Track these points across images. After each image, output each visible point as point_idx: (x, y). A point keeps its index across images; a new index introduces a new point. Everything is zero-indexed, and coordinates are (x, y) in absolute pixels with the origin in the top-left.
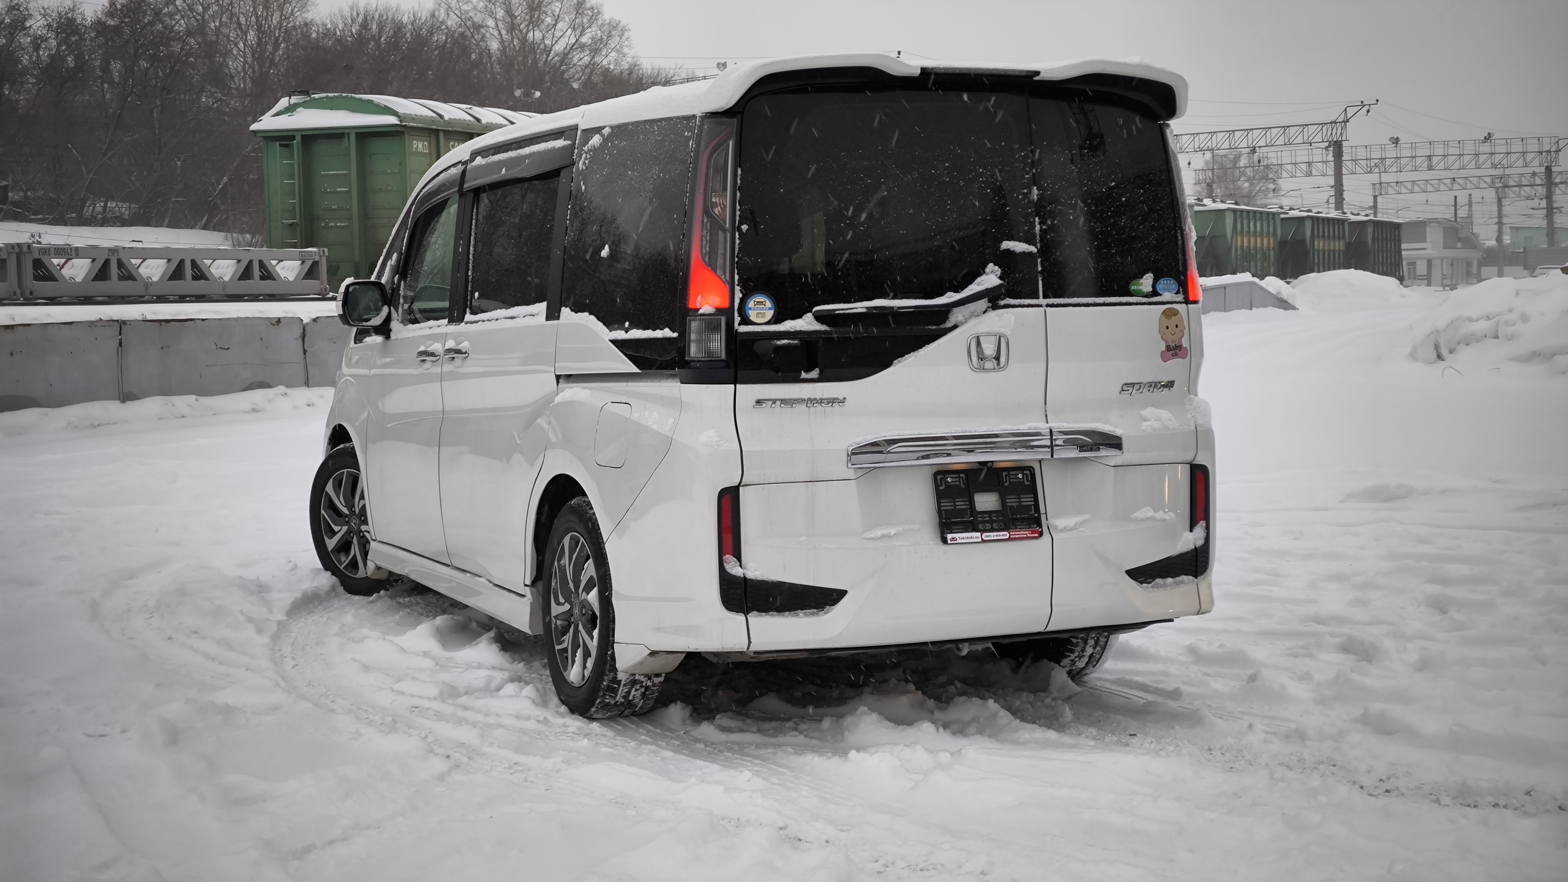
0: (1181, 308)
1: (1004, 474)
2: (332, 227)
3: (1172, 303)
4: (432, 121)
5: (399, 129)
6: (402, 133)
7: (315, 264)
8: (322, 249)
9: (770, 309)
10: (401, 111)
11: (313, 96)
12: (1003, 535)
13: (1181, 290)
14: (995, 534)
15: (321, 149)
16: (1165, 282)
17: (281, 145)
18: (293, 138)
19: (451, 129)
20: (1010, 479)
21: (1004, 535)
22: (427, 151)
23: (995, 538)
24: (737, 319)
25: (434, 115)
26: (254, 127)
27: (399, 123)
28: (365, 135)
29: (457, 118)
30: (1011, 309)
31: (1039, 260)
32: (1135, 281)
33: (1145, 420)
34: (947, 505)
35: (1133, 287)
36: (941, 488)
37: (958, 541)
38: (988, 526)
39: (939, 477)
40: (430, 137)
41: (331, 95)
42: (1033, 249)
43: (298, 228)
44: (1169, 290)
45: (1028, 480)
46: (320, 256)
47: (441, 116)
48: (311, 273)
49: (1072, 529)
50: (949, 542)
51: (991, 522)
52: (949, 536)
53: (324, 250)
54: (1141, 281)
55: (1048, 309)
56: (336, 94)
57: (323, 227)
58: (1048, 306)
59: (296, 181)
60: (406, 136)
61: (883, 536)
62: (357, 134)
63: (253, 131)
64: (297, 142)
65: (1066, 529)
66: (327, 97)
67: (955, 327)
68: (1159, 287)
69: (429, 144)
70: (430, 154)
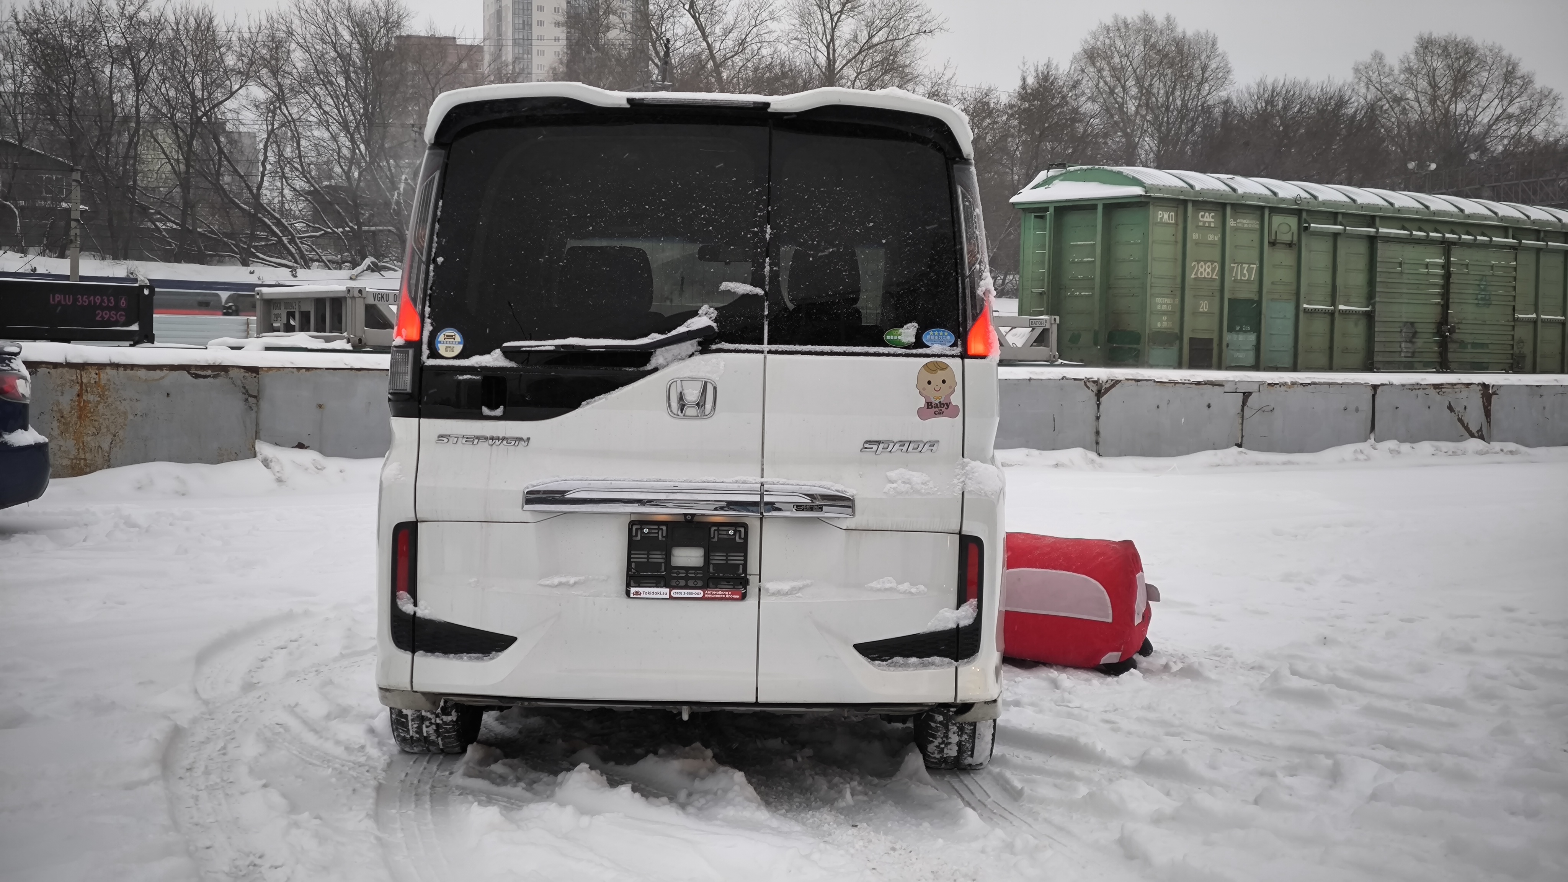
0: (955, 364)
1: (713, 529)
2: (1077, 296)
3: (939, 356)
4: (1181, 191)
5: (1143, 200)
6: (1148, 203)
7: (1045, 332)
8: (1053, 317)
9: (459, 343)
10: (1148, 181)
11: (1068, 169)
12: (696, 594)
13: (959, 343)
14: (686, 591)
15: (1073, 219)
16: (936, 333)
17: (1036, 217)
18: (1046, 209)
19: (1200, 199)
20: (719, 534)
21: (700, 593)
22: (1173, 222)
23: (686, 596)
24: (426, 352)
25: (1185, 185)
26: (1013, 200)
27: (1144, 193)
28: (1113, 206)
29: (1211, 187)
30: (722, 355)
31: (766, 304)
32: (893, 331)
33: (891, 482)
34: (640, 557)
35: (888, 337)
36: (634, 539)
37: (642, 596)
38: (682, 583)
39: (634, 528)
40: (1177, 207)
41: (1085, 167)
42: (759, 291)
43: (1045, 297)
44: (941, 342)
45: (740, 537)
46: (1051, 324)
47: (1191, 186)
48: (1041, 339)
49: (787, 594)
50: (632, 595)
51: (687, 578)
52: (633, 590)
53: (1055, 319)
54: (901, 330)
55: (770, 356)
56: (1089, 167)
57: (1069, 296)
58: (770, 352)
60: (1151, 207)
61: (560, 584)
62: (1104, 205)
63: (1012, 203)
64: (1050, 214)
65: (778, 593)
66: (1080, 170)
67: (656, 370)
68: (926, 338)
69: (1176, 215)
70: (1176, 224)
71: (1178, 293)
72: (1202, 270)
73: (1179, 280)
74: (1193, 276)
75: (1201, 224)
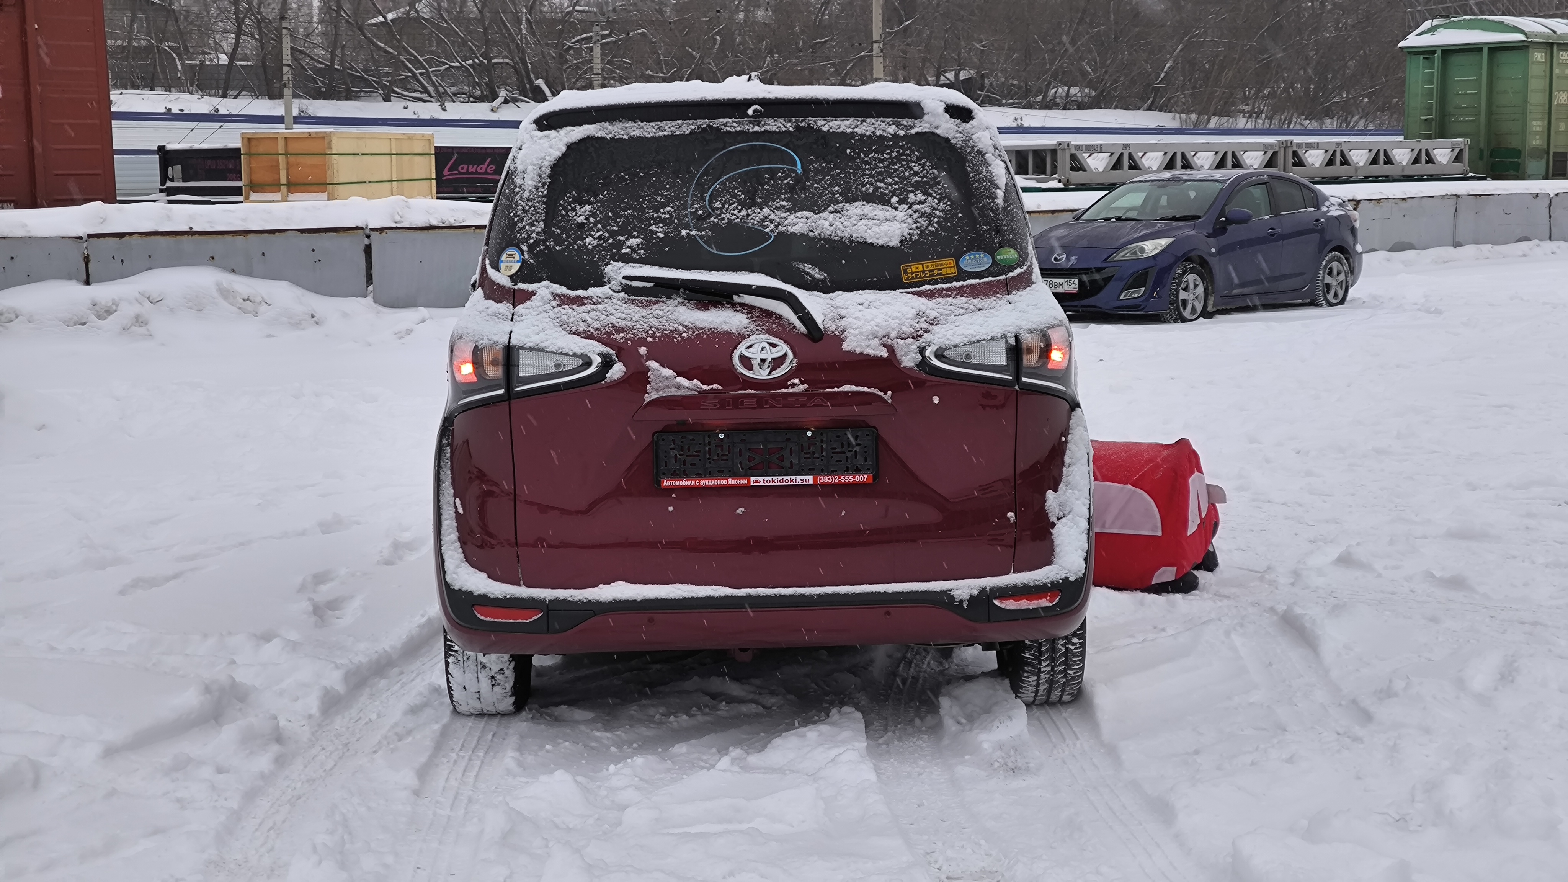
2: (1461, 121)
4: (1549, 37)
5: (1526, 44)
6: (1527, 47)
7: (1461, 151)
8: (1465, 139)
10: (1526, 30)
11: (1453, 19)
15: (1458, 60)
17: (1423, 58)
18: (1434, 52)
19: (1562, 42)
25: (1550, 31)
26: (1401, 44)
27: (1525, 39)
28: (1496, 49)
40: (1546, 49)
41: (1468, 18)
43: (1434, 122)
46: (1465, 145)
47: (1555, 32)
48: (1458, 158)
53: (1463, 141)
56: (1470, 18)
57: (1452, 122)
59: (1435, 86)
60: (1531, 49)
62: (1489, 48)
63: (1400, 47)
64: (1438, 56)
66: (1464, 20)
69: (1546, 54)
70: (1545, 62)
71: (1546, 116)
72: (1561, 98)
73: (1547, 107)
74: (1556, 103)
75: (1561, 61)
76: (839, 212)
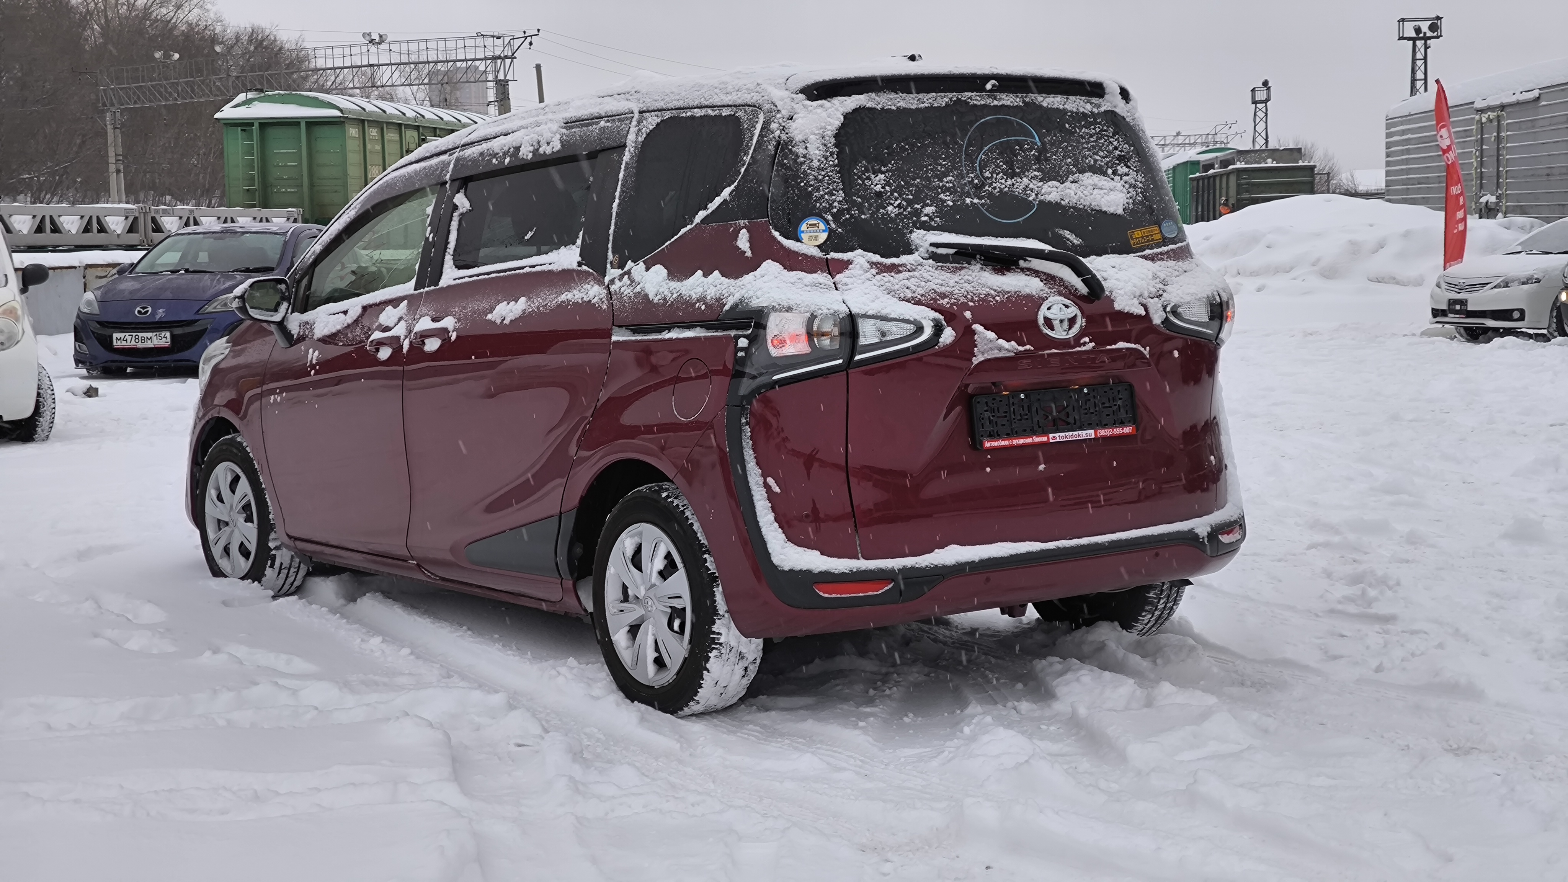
2: (284, 192)
4: (358, 113)
5: (340, 119)
6: (342, 122)
10: (341, 106)
11: (266, 93)
17: (242, 130)
18: (252, 125)
26: (217, 116)
27: (340, 115)
28: (313, 124)
40: (359, 125)
41: (282, 93)
43: (257, 193)
57: (275, 192)
59: (255, 157)
60: (344, 125)
62: (306, 122)
63: (216, 119)
64: (256, 128)
66: (278, 94)
69: (359, 130)
70: (359, 137)
72: (373, 172)
73: (363, 180)
75: (371, 137)
76: (1076, 182)
